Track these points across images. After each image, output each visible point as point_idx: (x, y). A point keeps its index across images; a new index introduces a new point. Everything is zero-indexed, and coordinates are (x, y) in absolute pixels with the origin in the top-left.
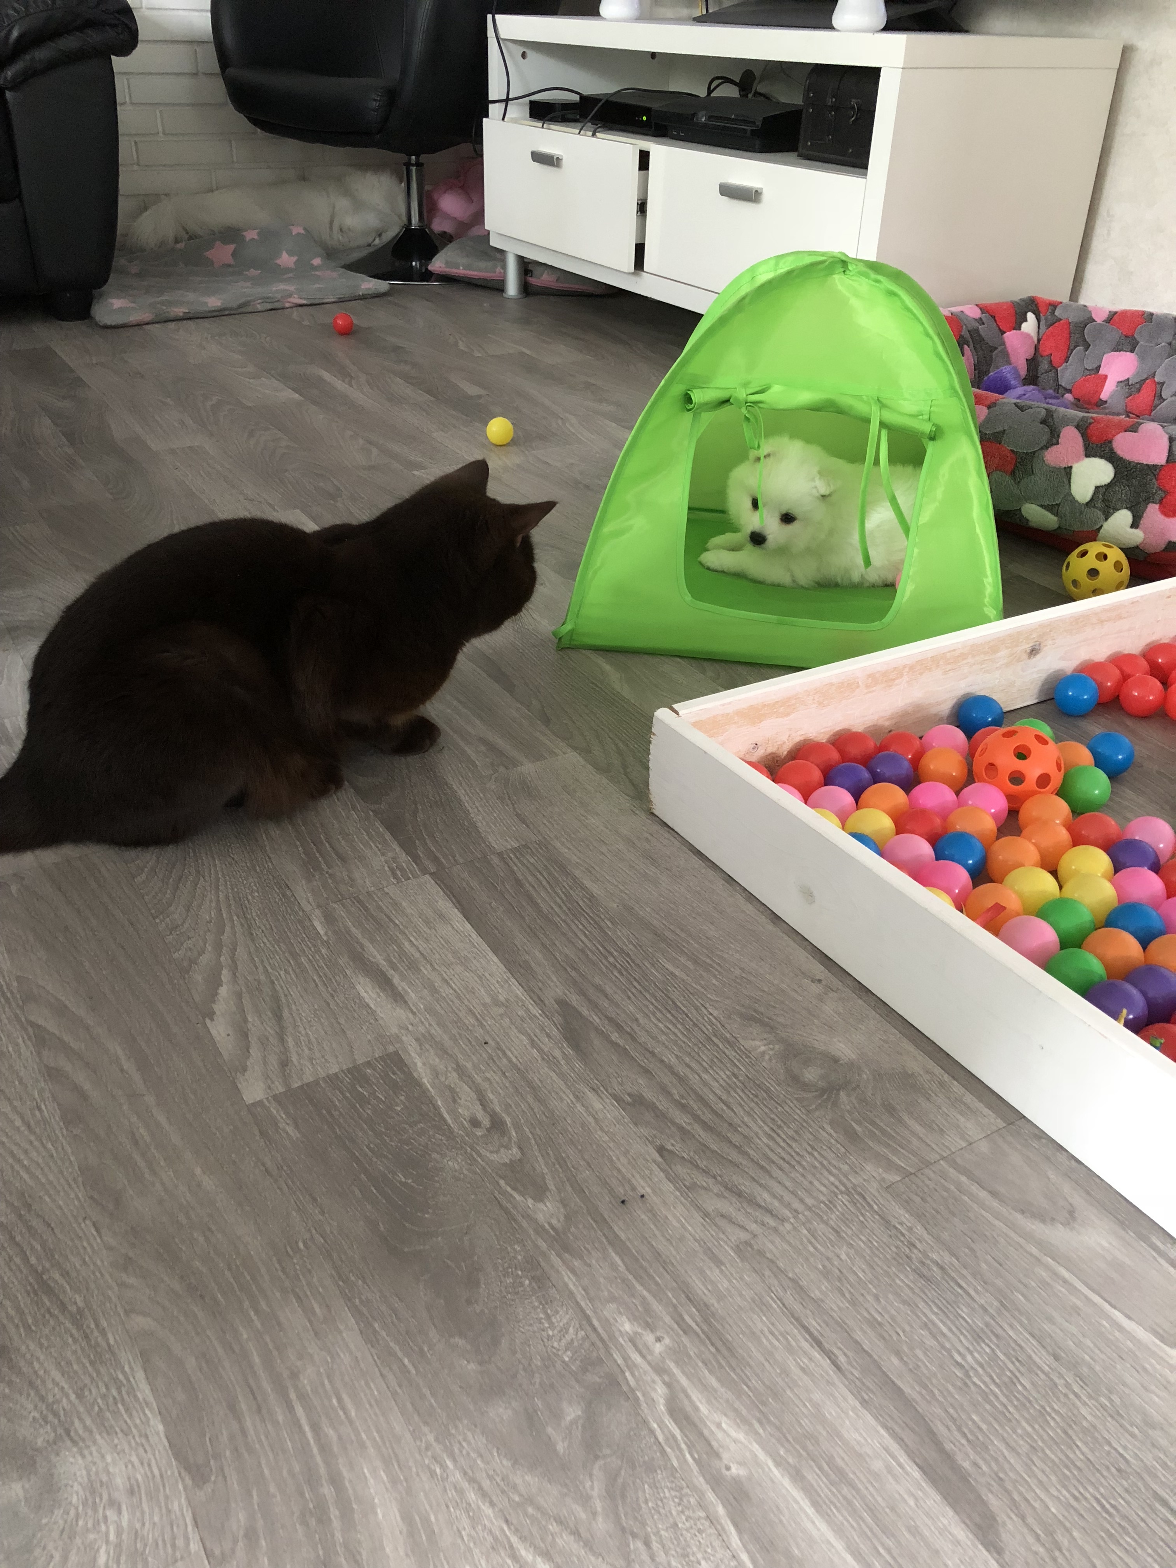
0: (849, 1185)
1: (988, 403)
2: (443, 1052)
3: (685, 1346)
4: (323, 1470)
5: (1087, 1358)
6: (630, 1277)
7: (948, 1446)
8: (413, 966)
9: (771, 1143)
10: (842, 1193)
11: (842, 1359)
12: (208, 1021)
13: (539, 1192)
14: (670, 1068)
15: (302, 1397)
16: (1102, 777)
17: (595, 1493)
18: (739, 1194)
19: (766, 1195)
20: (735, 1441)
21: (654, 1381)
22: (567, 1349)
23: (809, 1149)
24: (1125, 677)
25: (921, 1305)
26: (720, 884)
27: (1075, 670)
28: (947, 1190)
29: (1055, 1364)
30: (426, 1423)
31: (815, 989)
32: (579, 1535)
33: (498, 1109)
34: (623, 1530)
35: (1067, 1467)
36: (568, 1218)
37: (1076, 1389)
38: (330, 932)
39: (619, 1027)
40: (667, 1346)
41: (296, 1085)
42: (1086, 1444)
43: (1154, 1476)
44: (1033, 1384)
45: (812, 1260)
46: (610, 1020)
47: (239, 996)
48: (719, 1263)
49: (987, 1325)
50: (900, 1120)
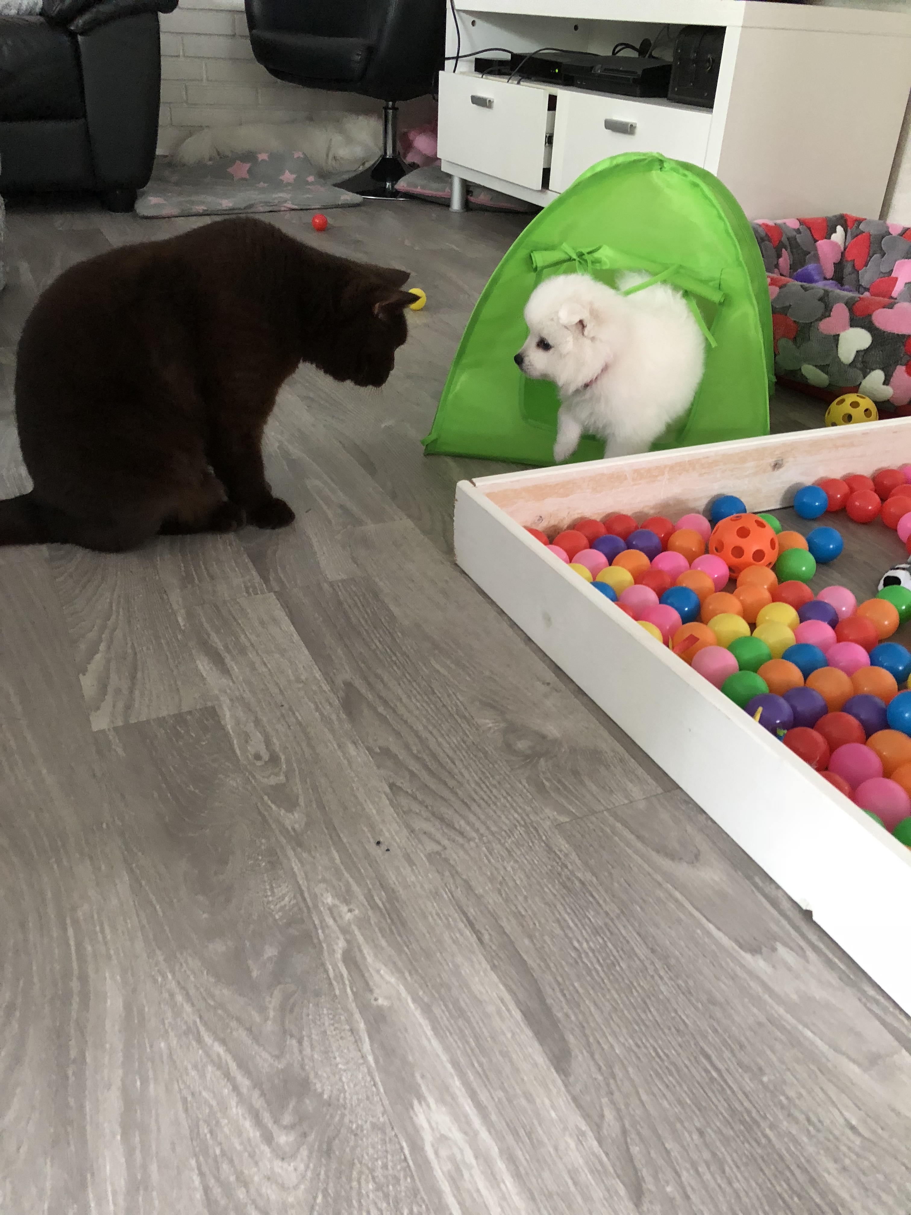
0: (528, 821)
1: (780, 284)
2: (248, 708)
3: (369, 917)
4: (76, 972)
5: (677, 953)
6: (342, 867)
7: (549, 1001)
8: (243, 651)
9: (477, 788)
10: (521, 825)
11: (486, 937)
12: (81, 676)
13: (291, 805)
14: (417, 734)
15: (75, 922)
16: (811, 558)
17: (271, 1006)
18: (442, 819)
19: (462, 822)
20: (388, 983)
21: (338, 938)
22: (279, 911)
23: (505, 794)
24: (852, 490)
25: (559, 907)
26: (492, 614)
27: (813, 484)
28: (602, 831)
29: (651, 956)
30: (160, 948)
31: (543, 689)
32: (251, 1031)
33: (277, 749)
34: (285, 1032)
35: (638, 1024)
36: (307, 824)
37: (662, 973)
38: (188, 625)
39: (385, 702)
40: (355, 915)
41: (133, 722)
42: (658, 1010)
43: (704, 1037)
44: (629, 967)
45: (484, 868)
46: (380, 697)
47: (108, 661)
48: (411, 862)
49: (606, 924)
50: (582, 783)
